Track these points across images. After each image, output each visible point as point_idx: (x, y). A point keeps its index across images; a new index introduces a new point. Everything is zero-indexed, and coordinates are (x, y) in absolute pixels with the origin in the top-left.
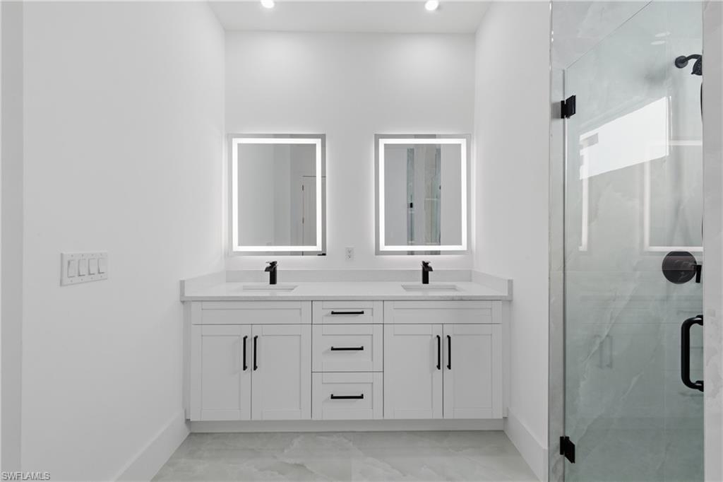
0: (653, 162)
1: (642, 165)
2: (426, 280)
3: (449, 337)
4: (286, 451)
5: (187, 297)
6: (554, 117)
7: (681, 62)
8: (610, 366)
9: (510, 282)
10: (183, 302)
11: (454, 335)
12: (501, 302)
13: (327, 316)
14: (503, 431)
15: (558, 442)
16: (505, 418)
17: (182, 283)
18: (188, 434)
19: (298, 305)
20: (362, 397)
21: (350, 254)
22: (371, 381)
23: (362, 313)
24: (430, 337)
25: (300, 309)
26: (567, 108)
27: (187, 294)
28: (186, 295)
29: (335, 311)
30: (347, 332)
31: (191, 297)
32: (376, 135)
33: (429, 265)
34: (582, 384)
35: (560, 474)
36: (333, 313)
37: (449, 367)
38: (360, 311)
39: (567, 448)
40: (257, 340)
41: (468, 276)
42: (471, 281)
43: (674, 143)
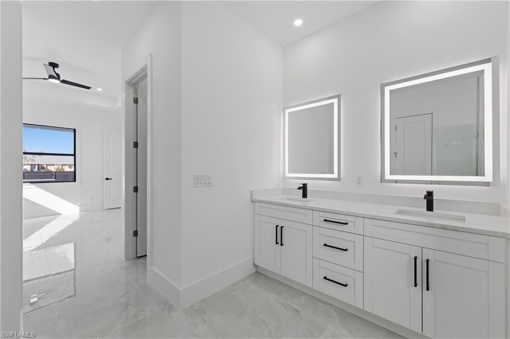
4: (294, 300)
10: (253, 202)
12: (504, 239)
17: (252, 191)
18: (255, 271)
20: (346, 285)
27: (254, 198)
30: (336, 236)
40: (283, 228)
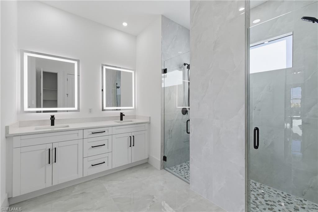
0: (178, 85)
1: (176, 86)
2: (121, 119)
3: (133, 136)
5: (10, 134)
6: (162, 73)
7: (185, 64)
8: (171, 138)
9: (150, 117)
11: (135, 135)
13: (90, 134)
14: (147, 162)
15: (163, 158)
16: (148, 158)
19: (77, 132)
21: (90, 111)
22: (107, 156)
23: (105, 132)
24: (127, 137)
25: (78, 133)
26: (165, 71)
28: (10, 133)
29: (93, 132)
31: (12, 134)
32: (102, 64)
33: (123, 114)
34: (168, 141)
35: (163, 166)
36: (93, 133)
37: (133, 146)
38: (103, 131)
39: (165, 159)
41: (135, 117)
42: (135, 119)
43: (183, 81)
